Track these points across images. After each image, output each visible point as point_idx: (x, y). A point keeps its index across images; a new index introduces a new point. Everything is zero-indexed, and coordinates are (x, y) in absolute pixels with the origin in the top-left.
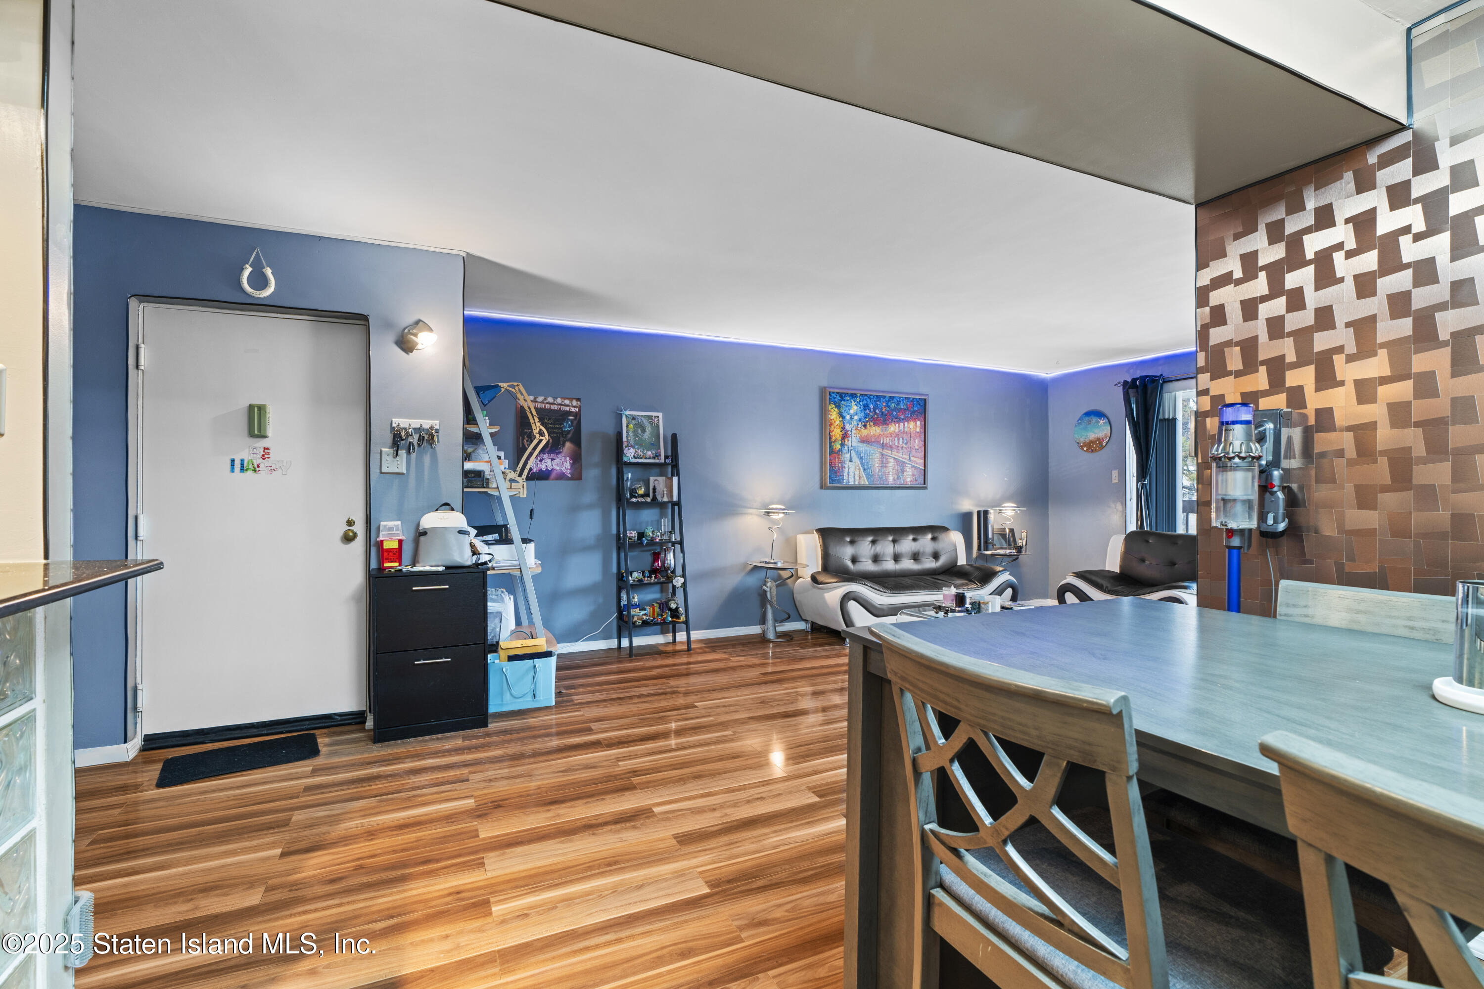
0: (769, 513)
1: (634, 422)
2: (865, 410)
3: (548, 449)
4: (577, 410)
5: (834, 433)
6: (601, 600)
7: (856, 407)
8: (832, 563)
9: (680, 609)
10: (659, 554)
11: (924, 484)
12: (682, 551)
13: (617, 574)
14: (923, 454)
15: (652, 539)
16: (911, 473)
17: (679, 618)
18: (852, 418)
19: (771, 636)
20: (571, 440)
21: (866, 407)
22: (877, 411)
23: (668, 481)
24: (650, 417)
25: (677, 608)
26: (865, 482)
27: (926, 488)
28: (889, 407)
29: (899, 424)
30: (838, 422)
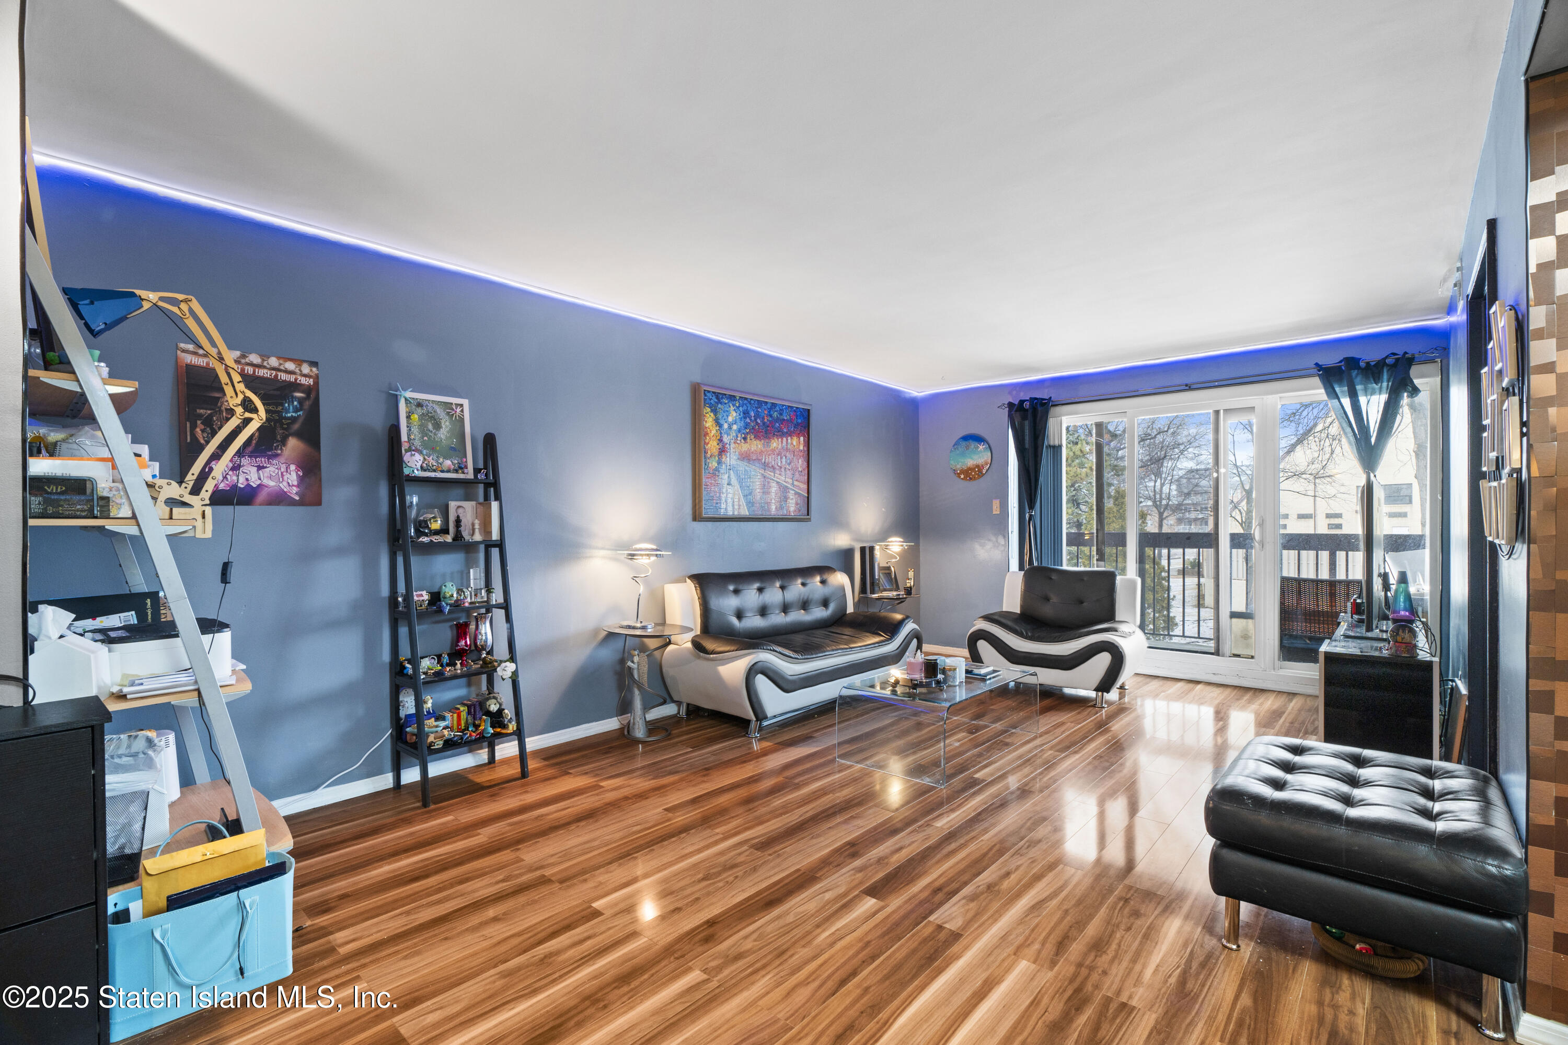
0: (634, 555)
1: (419, 410)
2: (745, 418)
3: (250, 449)
4: (311, 381)
5: (709, 445)
6: (360, 711)
7: (735, 414)
8: (714, 619)
9: (506, 711)
10: (466, 625)
11: (808, 515)
12: (508, 618)
13: (391, 664)
14: (806, 478)
15: (457, 605)
16: (794, 501)
17: (505, 726)
18: (730, 428)
19: (640, 732)
20: (299, 435)
21: (746, 414)
22: (759, 421)
23: (481, 509)
24: (448, 405)
25: (500, 711)
26: (745, 512)
27: (809, 520)
28: (771, 416)
29: (782, 439)
30: (714, 431)
